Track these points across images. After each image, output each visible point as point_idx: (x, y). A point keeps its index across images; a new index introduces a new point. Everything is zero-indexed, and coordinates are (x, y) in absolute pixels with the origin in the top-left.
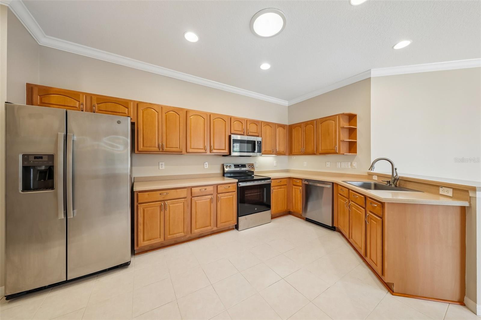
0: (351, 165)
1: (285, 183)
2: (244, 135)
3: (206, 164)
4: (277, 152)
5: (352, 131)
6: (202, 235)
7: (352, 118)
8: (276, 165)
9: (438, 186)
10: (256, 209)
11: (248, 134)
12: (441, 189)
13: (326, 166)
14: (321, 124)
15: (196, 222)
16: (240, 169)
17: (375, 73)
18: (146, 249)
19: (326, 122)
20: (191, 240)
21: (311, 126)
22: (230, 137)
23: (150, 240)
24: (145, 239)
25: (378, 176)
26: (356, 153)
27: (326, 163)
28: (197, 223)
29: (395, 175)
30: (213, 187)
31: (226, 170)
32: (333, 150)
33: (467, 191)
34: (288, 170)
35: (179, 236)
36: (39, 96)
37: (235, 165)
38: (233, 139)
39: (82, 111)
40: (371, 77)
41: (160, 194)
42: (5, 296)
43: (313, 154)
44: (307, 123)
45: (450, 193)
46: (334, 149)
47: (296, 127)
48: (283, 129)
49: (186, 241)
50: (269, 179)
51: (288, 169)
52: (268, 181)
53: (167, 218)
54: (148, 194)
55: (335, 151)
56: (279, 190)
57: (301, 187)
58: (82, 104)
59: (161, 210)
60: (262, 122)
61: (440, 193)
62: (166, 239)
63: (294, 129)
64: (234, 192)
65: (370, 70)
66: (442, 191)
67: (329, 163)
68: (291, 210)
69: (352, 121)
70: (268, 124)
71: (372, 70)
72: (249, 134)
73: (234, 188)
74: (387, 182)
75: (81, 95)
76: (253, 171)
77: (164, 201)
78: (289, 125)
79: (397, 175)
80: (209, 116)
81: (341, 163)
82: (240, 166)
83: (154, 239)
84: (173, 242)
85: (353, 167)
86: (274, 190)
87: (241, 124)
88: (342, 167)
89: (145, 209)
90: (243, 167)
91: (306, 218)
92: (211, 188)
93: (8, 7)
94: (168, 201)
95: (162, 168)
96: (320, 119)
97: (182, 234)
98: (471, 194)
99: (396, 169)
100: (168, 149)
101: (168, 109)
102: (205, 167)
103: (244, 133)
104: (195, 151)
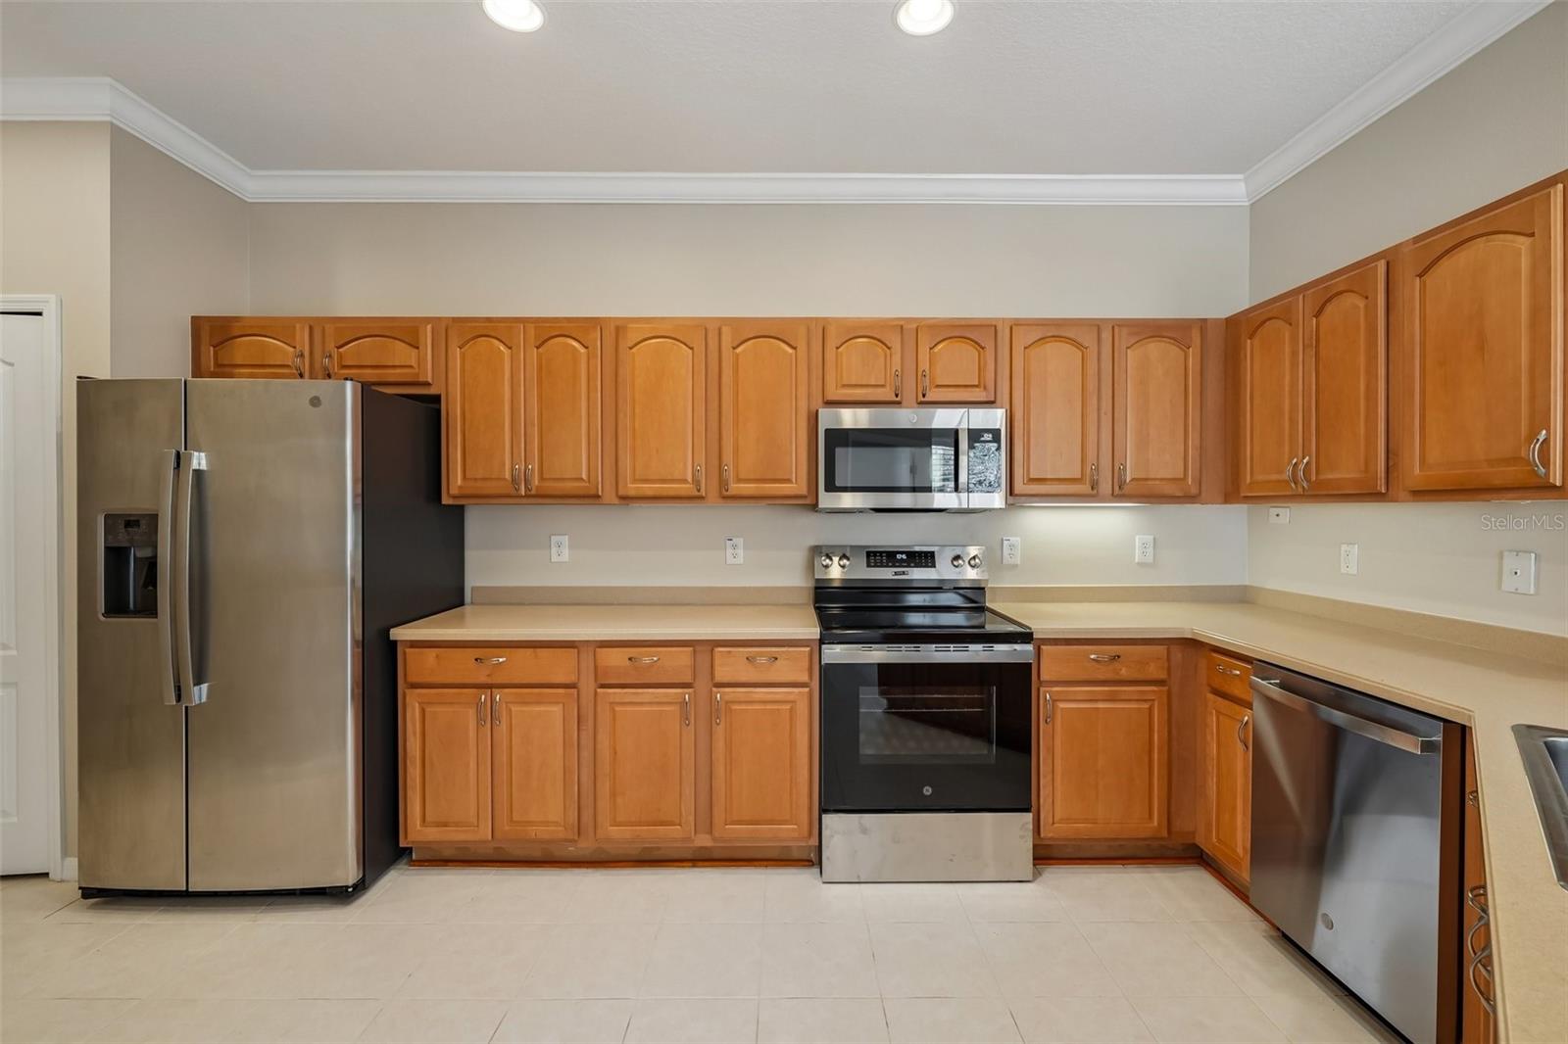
1: (1154, 671)
2: (899, 403)
3: (734, 547)
4: (1126, 487)
6: (656, 855)
8: (1150, 559)
10: (927, 791)
11: (921, 399)
14: (1420, 276)
15: (613, 795)
16: (896, 574)
18: (447, 853)
19: (1463, 258)
20: (607, 862)
21: (1356, 307)
22: (814, 419)
23: (445, 825)
24: (428, 819)
28: (620, 801)
30: (695, 651)
32: (1516, 460)
34: (1245, 587)
35: (546, 837)
36: (212, 348)
37: (875, 553)
38: (828, 431)
39: (301, 376)
41: (476, 660)
42: (80, 888)
43: (1374, 496)
44: (1327, 290)
47: (1264, 322)
48: (1174, 351)
49: (587, 862)
50: (1026, 637)
51: (1247, 583)
52: (1018, 647)
53: (502, 758)
54: (437, 656)
55: (1536, 474)
56: (1101, 705)
57: (1250, 713)
58: (302, 355)
59: (480, 721)
60: (1015, 324)
62: (498, 835)
63: (1251, 337)
64: (793, 685)
68: (1200, 841)
70: (1056, 331)
72: (926, 399)
73: (795, 668)
75: (298, 326)
76: (983, 588)
77: (490, 686)
78: (1226, 319)
80: (717, 332)
83: (457, 826)
84: (537, 854)
86: (1062, 705)
87: (879, 349)
89: (428, 709)
90: (917, 566)
92: (684, 656)
93: (112, 124)
94: (506, 690)
95: (560, 559)
96: (1417, 239)
97: (559, 832)
100: (547, 484)
101: (548, 331)
102: (730, 560)
103: (897, 396)
104: (650, 493)
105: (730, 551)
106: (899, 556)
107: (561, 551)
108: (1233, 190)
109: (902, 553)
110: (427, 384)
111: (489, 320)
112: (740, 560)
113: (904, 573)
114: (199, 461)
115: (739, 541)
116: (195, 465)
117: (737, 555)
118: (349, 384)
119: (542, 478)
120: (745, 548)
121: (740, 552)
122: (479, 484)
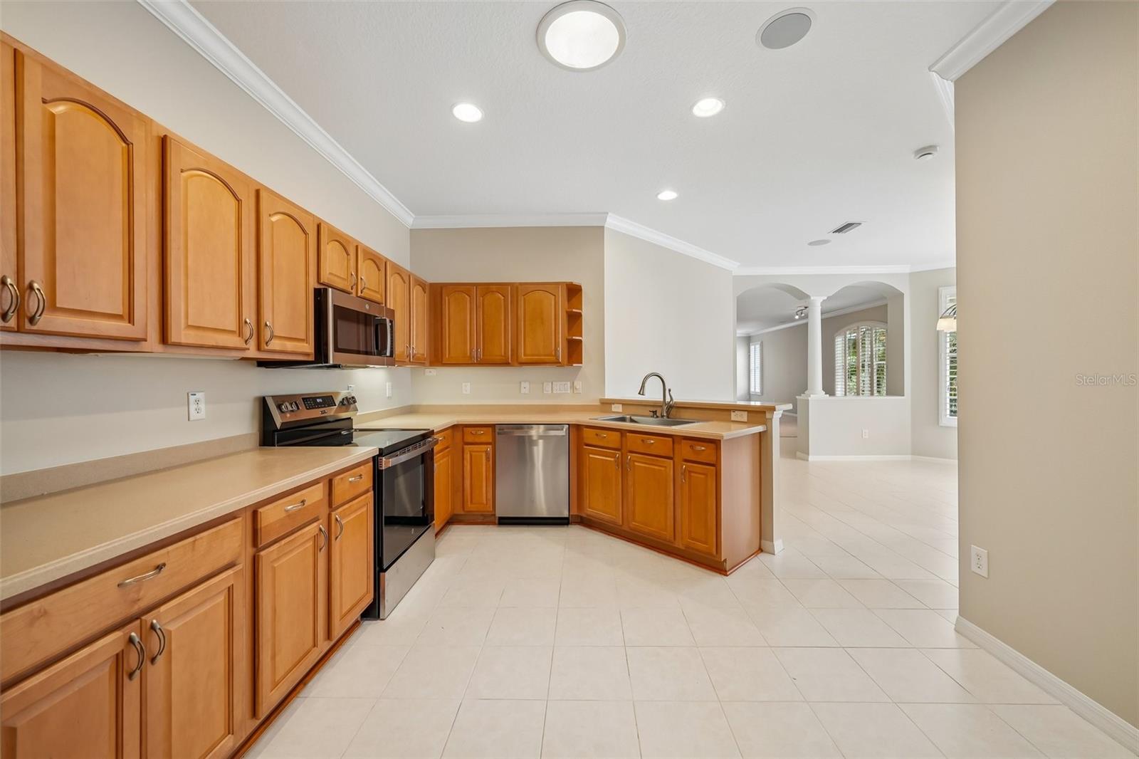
0: (573, 387)
2: (351, 294)
3: (197, 401)
4: (414, 358)
5: (574, 319)
7: (574, 291)
8: (391, 395)
9: (729, 410)
10: (413, 531)
11: (360, 294)
12: (733, 414)
13: (520, 392)
14: (523, 296)
16: (322, 413)
17: (613, 222)
21: (500, 299)
22: (319, 294)
25: (623, 404)
26: (581, 363)
27: (520, 383)
28: (277, 659)
29: (668, 399)
31: (278, 420)
32: (551, 355)
33: (765, 412)
34: (412, 406)
38: (334, 305)
40: (606, 226)
43: (506, 364)
44: (487, 288)
45: (744, 417)
46: (553, 353)
47: (455, 292)
48: (422, 292)
50: (431, 433)
52: (430, 439)
55: (556, 359)
56: (441, 462)
57: (491, 446)
60: (387, 260)
61: (732, 419)
63: (447, 296)
64: (367, 491)
65: (607, 213)
66: (734, 416)
67: (527, 385)
68: (459, 512)
69: (574, 300)
70: (398, 271)
71: (610, 214)
72: (362, 295)
74: (653, 412)
76: (350, 418)
77: (137, 617)
78: (431, 285)
79: (672, 399)
80: (255, 193)
81: (552, 384)
82: (320, 403)
85: (575, 392)
87: (345, 254)
88: (554, 392)
90: (327, 404)
91: (500, 518)
92: (318, 494)
94: (163, 608)
98: (768, 416)
99: (670, 390)
106: (318, 400)
108: (409, 220)
109: (319, 398)
112: (202, 415)
113: (325, 412)
115: (201, 396)
120: (207, 402)
121: (202, 406)
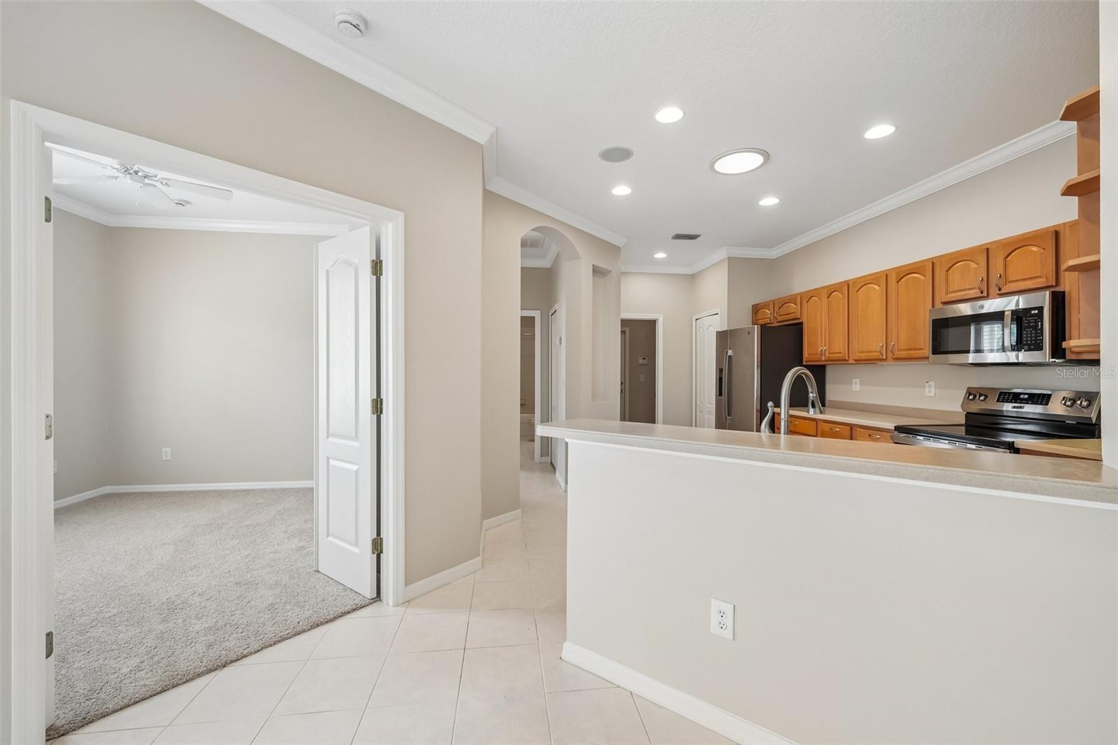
2: (984, 297)
3: (929, 386)
16: (1014, 407)
37: (1005, 393)
38: (934, 320)
58: (771, 314)
72: (1002, 292)
75: (770, 304)
82: (1022, 396)
87: (973, 266)
90: (1035, 403)
93: (728, 257)
100: (831, 355)
101: (831, 290)
102: (928, 394)
103: (982, 293)
104: (863, 358)
105: (927, 389)
107: (856, 386)
109: (1025, 394)
110: (798, 319)
111: (816, 289)
112: (932, 393)
113: (1021, 407)
114: (730, 353)
115: (932, 383)
116: (729, 354)
117: (930, 391)
118: (756, 326)
119: (829, 354)
120: (936, 388)
121: (933, 389)
122: (812, 356)
